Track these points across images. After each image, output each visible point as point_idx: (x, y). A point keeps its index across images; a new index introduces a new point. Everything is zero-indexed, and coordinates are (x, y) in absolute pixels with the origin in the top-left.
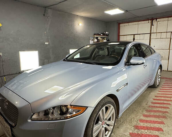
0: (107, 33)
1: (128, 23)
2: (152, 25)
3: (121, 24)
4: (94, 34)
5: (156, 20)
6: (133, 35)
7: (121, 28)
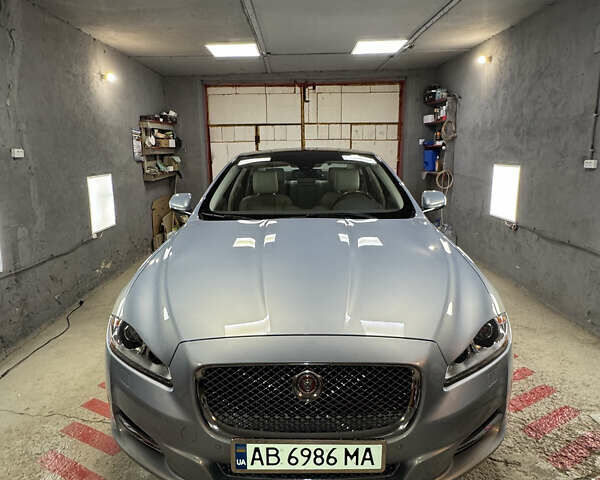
0: (172, 114)
1: (233, 86)
2: (304, 100)
3: (209, 86)
4: (141, 117)
5: (314, 88)
6: (253, 128)
7: (211, 100)
